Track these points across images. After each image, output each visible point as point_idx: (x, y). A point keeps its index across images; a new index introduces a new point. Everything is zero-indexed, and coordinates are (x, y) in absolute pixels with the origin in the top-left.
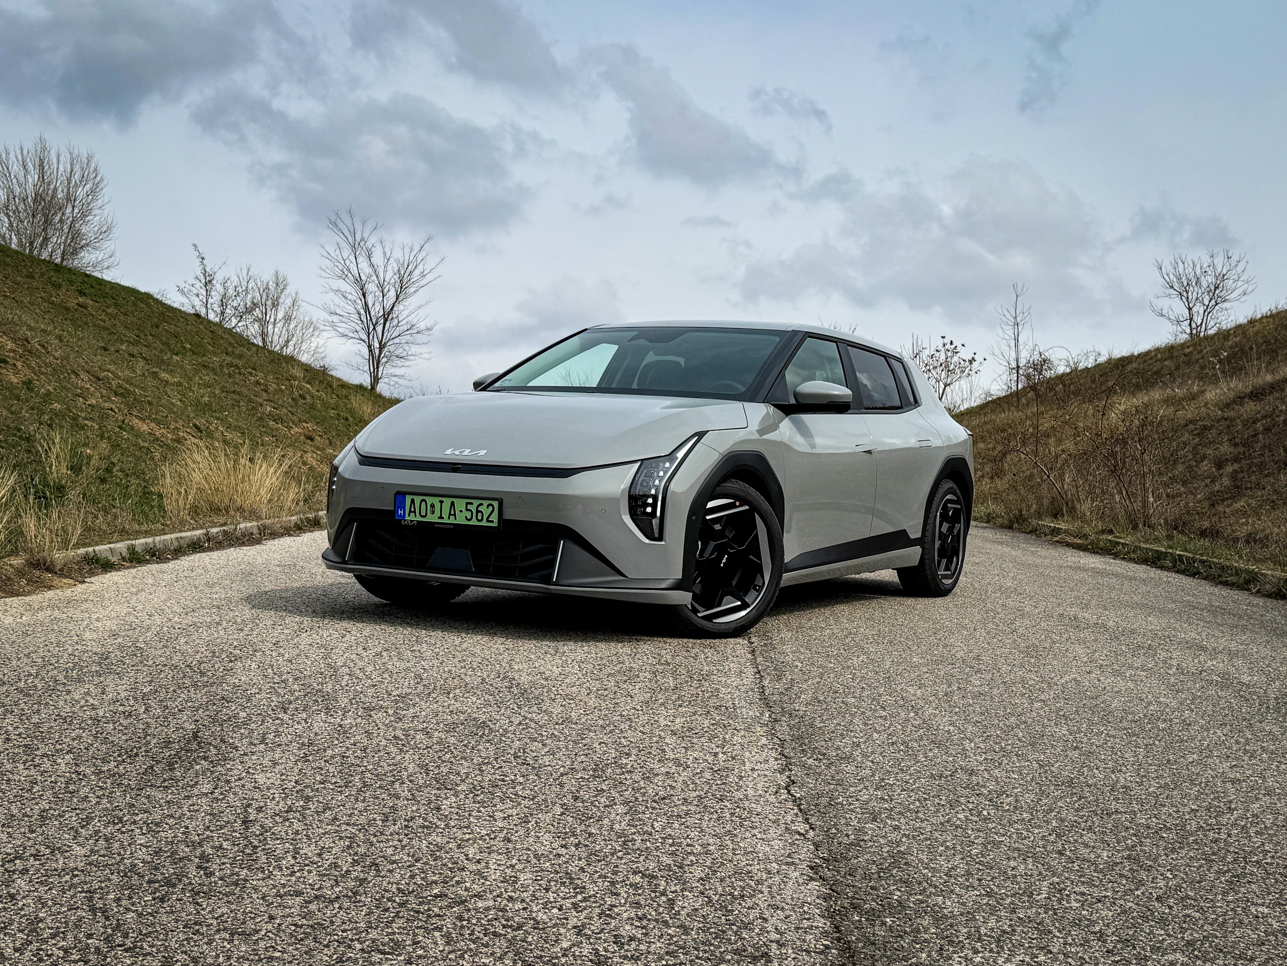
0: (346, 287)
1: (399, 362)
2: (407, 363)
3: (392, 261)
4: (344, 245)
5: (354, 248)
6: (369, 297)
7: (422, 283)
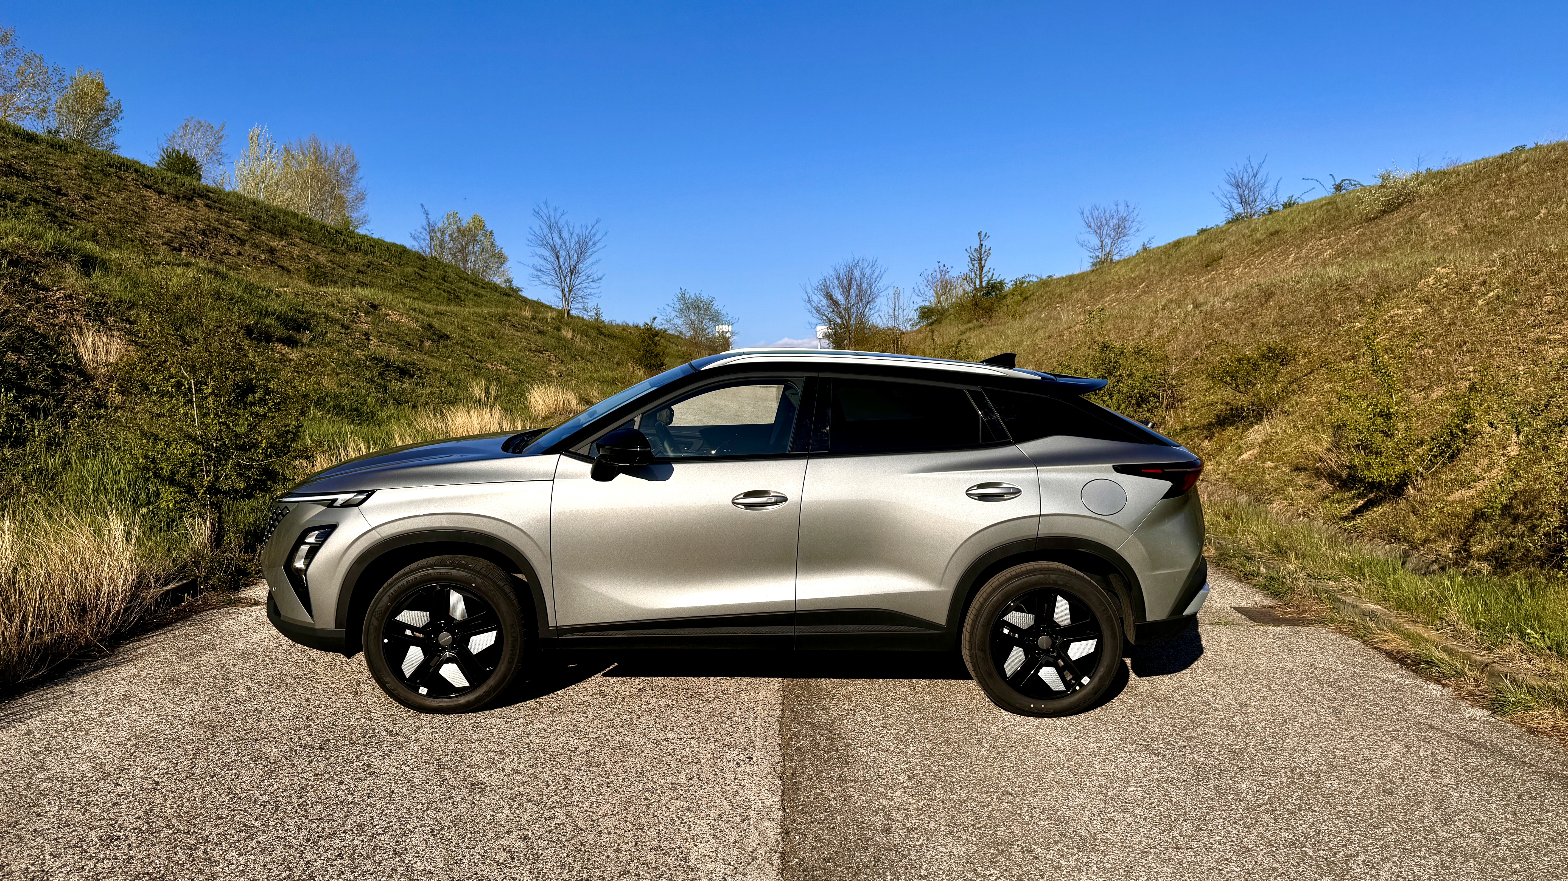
0: (547, 253)
3: (574, 235)
4: (543, 226)
5: (550, 228)
6: (561, 260)
7: (594, 249)
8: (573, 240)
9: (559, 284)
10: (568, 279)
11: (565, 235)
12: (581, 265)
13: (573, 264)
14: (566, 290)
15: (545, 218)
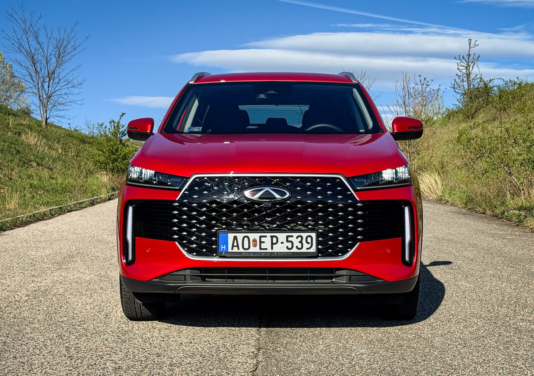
0: (21, 58)
1: (61, 107)
2: (66, 108)
3: (52, 39)
5: (25, 32)
6: (38, 65)
7: (73, 53)
8: (50, 44)
9: (36, 91)
10: (46, 85)
11: (43, 38)
12: (61, 70)
13: (52, 68)
14: (45, 96)
15: (20, 21)
